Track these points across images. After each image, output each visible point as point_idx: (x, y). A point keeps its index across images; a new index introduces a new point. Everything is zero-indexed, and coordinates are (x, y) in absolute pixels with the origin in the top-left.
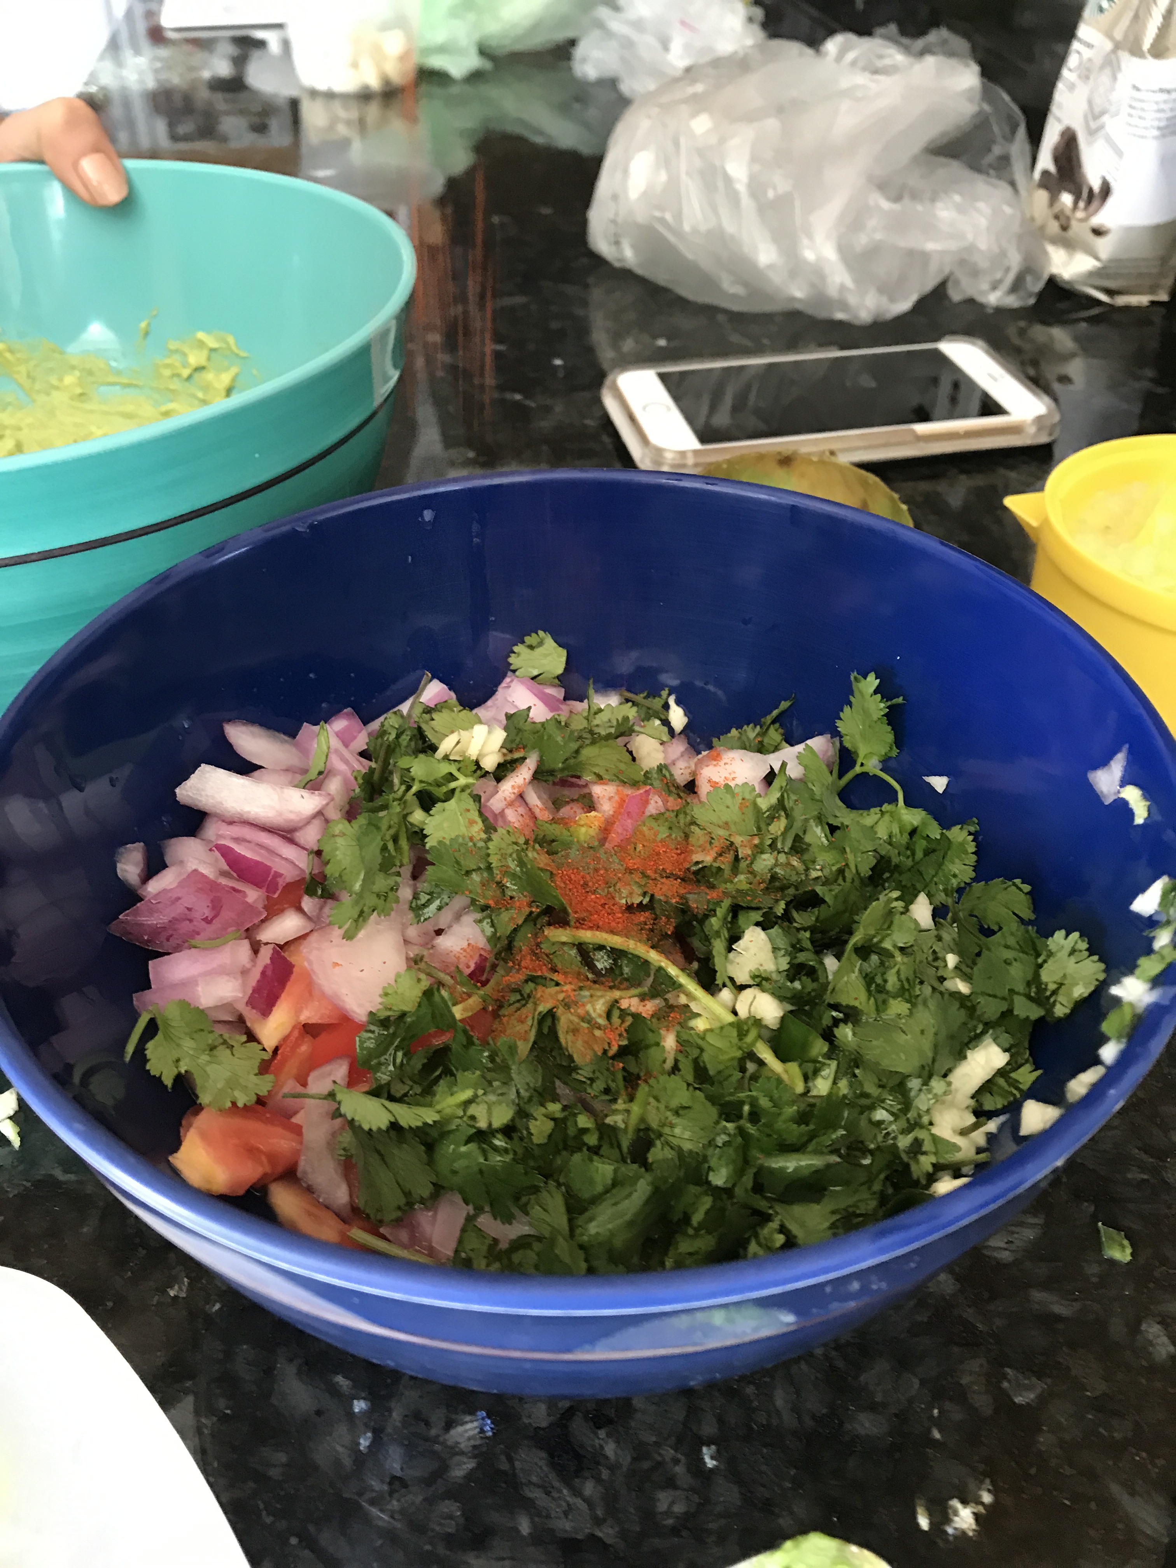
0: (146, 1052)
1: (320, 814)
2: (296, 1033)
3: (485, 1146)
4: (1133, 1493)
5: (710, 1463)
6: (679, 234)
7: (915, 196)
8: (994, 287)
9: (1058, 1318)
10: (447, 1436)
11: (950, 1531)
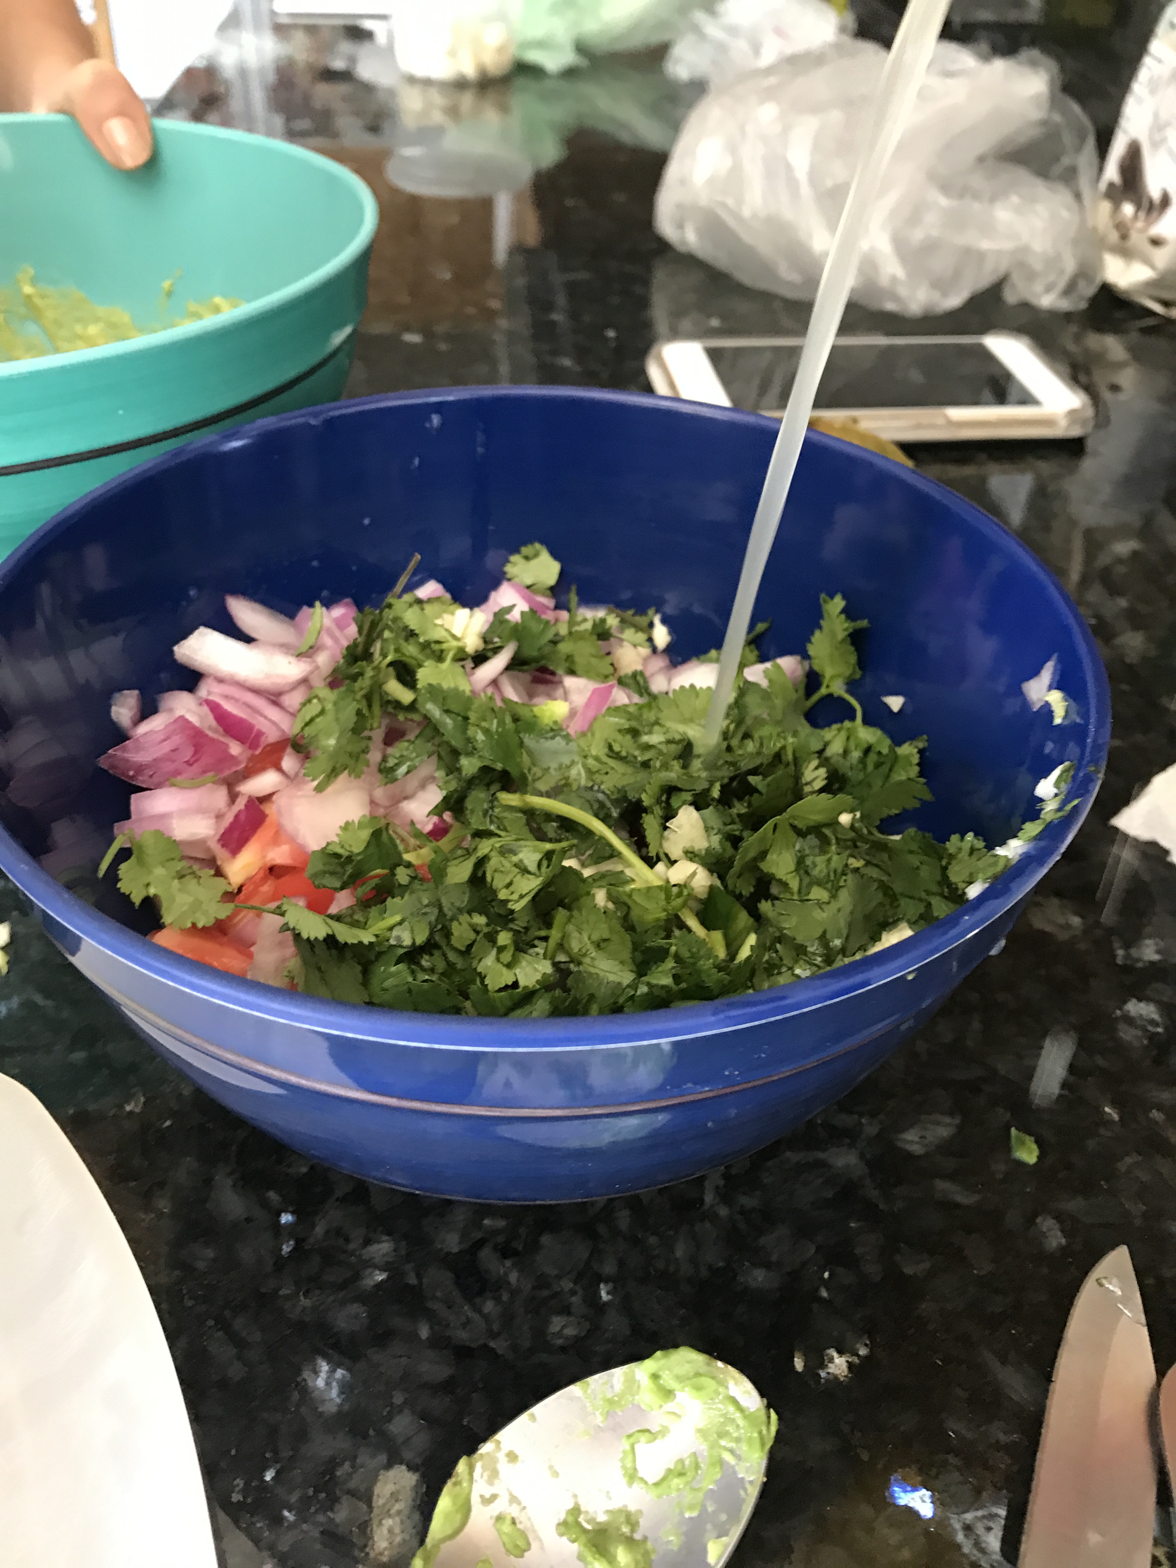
0: (119, 872)
1: (305, 681)
2: (261, 874)
3: (413, 967)
4: (1004, 1362)
5: (605, 1296)
6: (738, 217)
7: (976, 196)
8: (1048, 289)
9: (957, 1206)
10: (364, 1251)
11: (823, 1374)
